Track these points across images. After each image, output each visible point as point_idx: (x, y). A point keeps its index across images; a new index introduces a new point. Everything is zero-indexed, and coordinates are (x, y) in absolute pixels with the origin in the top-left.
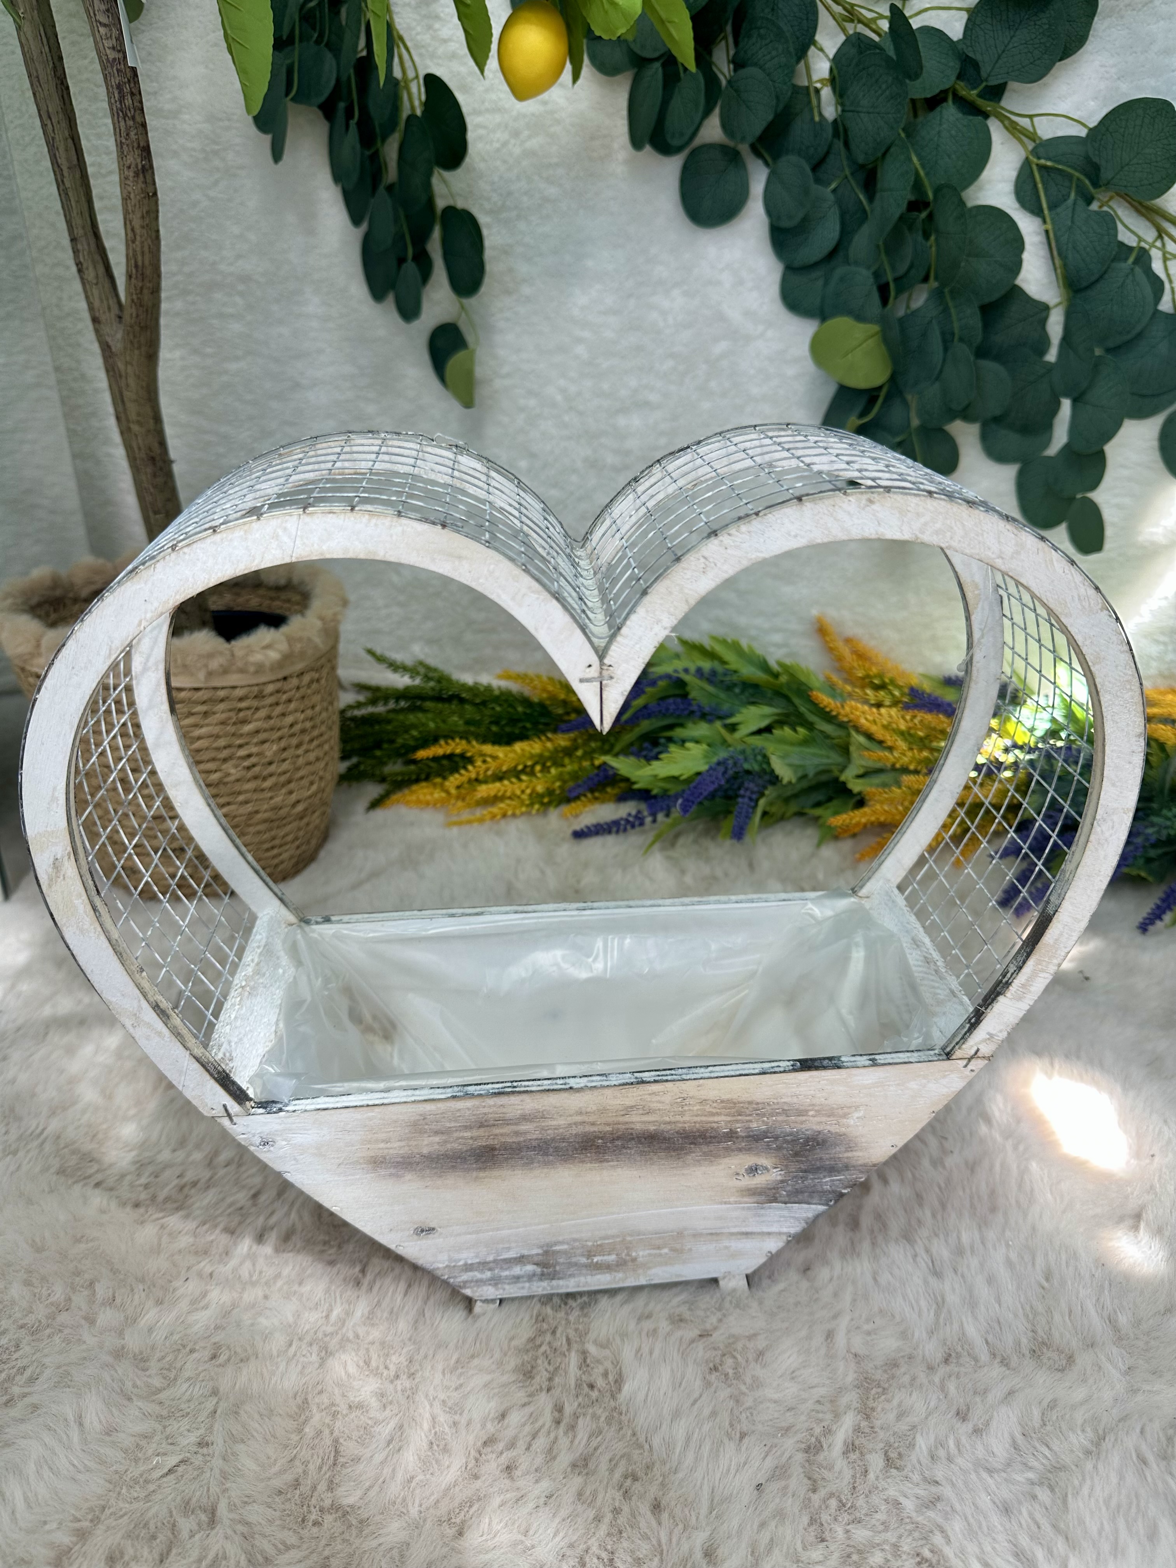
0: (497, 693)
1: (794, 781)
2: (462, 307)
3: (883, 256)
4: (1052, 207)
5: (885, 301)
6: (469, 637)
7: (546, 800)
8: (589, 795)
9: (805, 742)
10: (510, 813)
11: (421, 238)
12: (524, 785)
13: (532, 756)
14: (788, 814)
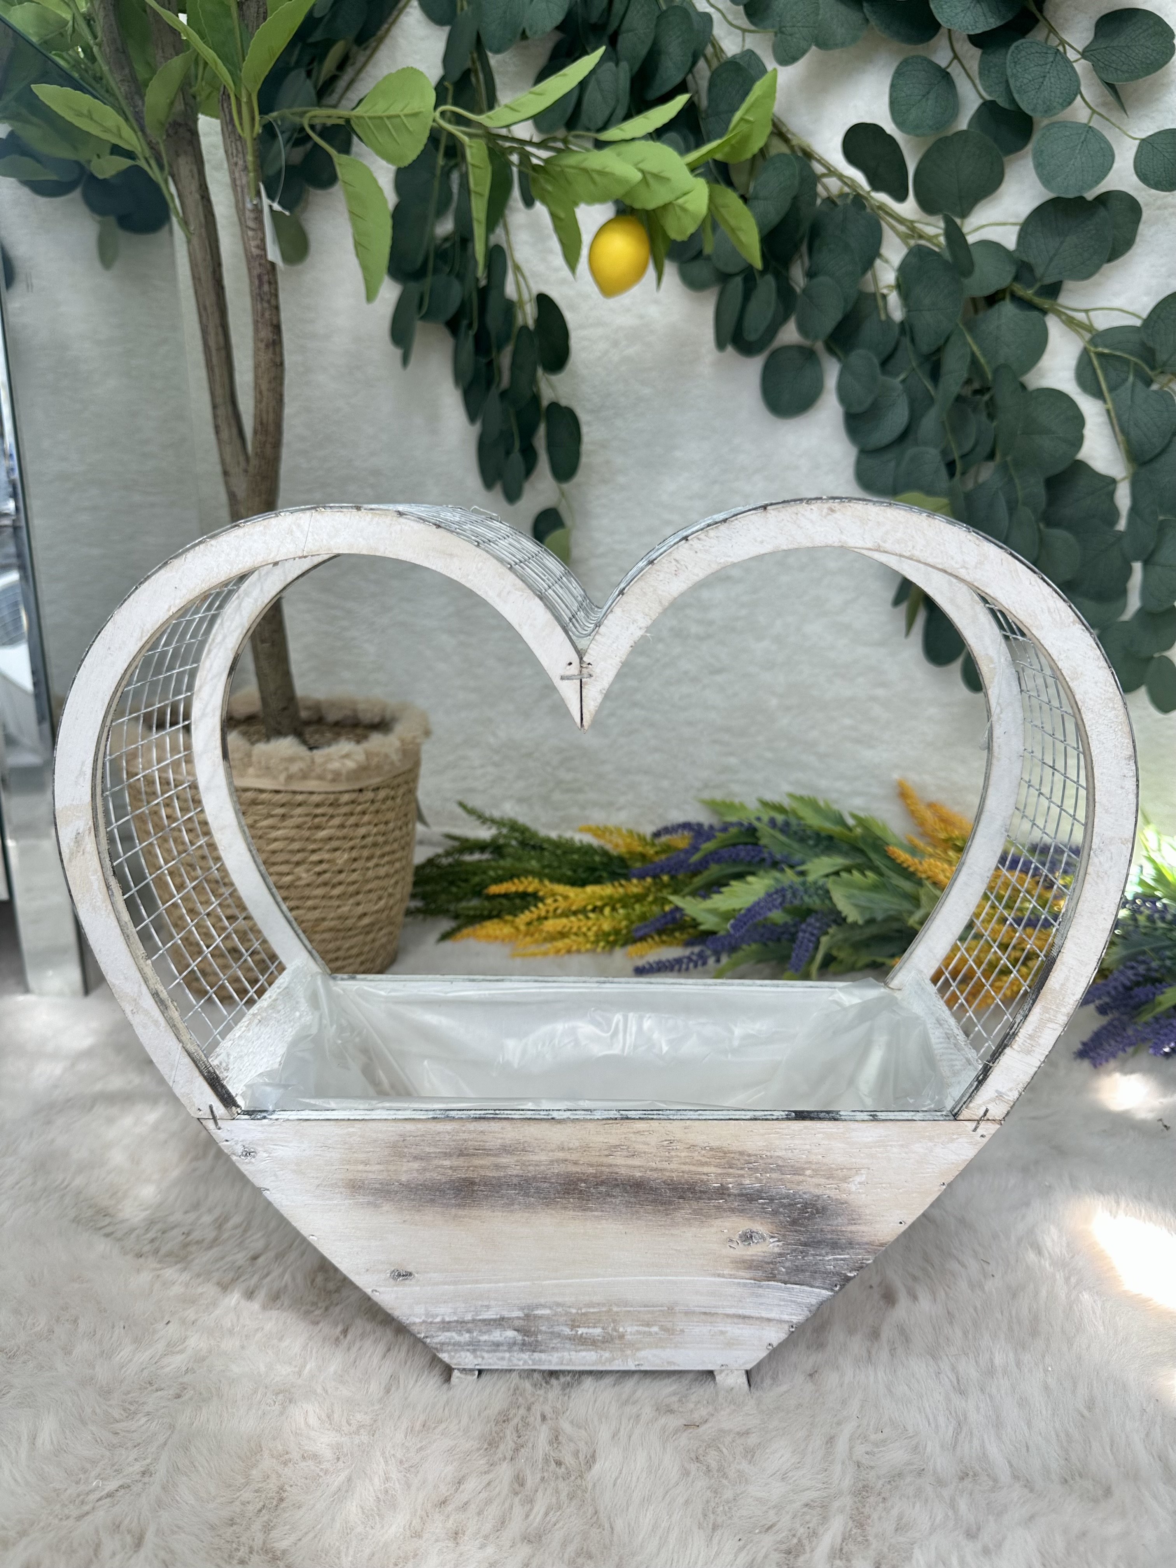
0: (578, 844)
1: (860, 922)
2: (563, 494)
3: (950, 436)
4: (1112, 389)
5: (952, 473)
6: (557, 796)
7: (612, 938)
8: (657, 938)
9: (875, 888)
10: (574, 948)
11: (527, 434)
12: (590, 923)
13: (601, 898)
14: (860, 964)
